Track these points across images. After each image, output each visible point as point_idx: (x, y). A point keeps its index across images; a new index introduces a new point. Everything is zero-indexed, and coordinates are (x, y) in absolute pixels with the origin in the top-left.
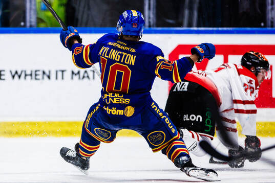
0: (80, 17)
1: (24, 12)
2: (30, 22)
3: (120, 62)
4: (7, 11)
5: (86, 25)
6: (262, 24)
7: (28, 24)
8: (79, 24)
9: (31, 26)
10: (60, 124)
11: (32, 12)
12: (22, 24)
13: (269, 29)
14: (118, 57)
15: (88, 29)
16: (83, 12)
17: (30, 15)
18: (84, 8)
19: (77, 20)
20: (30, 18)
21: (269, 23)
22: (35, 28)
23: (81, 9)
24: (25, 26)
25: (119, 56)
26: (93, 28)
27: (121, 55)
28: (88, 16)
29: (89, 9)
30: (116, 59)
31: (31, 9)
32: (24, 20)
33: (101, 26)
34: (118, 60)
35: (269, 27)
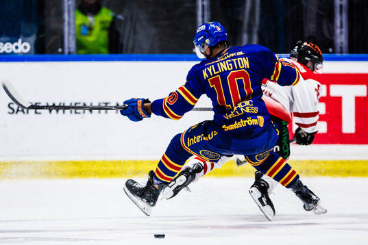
0: (125, 43)
1: (62, 38)
2: (69, 48)
3: (234, 69)
4: (42, 36)
5: (133, 51)
6: (331, 50)
7: (66, 51)
8: (124, 51)
9: (69, 53)
10: (105, 163)
11: (71, 38)
12: (60, 50)
13: (338, 55)
14: (230, 66)
15: (134, 55)
16: (129, 37)
17: (69, 40)
18: (130, 32)
19: (122, 46)
20: (69, 43)
21: (338, 49)
22: (75, 55)
23: (126, 34)
24: (63, 52)
25: (231, 64)
26: (139, 55)
27: (232, 62)
28: (134, 41)
29: (135, 33)
30: (229, 69)
31: (69, 33)
32: (62, 46)
33: (150, 52)
34: (232, 68)
35: (337, 53)
